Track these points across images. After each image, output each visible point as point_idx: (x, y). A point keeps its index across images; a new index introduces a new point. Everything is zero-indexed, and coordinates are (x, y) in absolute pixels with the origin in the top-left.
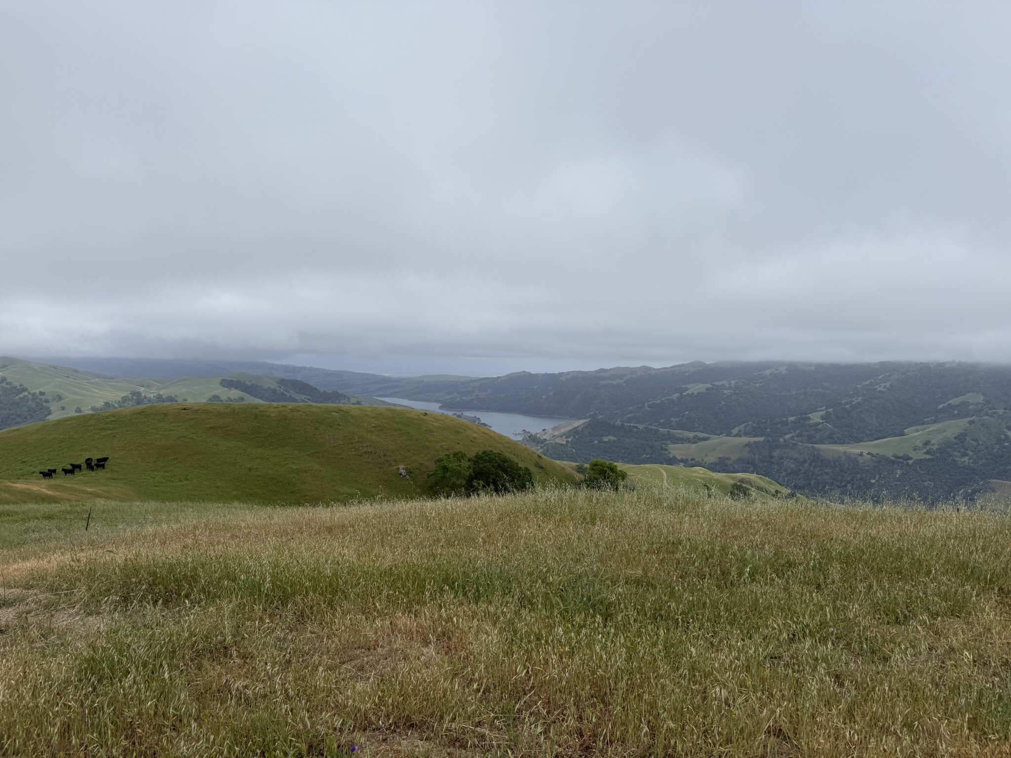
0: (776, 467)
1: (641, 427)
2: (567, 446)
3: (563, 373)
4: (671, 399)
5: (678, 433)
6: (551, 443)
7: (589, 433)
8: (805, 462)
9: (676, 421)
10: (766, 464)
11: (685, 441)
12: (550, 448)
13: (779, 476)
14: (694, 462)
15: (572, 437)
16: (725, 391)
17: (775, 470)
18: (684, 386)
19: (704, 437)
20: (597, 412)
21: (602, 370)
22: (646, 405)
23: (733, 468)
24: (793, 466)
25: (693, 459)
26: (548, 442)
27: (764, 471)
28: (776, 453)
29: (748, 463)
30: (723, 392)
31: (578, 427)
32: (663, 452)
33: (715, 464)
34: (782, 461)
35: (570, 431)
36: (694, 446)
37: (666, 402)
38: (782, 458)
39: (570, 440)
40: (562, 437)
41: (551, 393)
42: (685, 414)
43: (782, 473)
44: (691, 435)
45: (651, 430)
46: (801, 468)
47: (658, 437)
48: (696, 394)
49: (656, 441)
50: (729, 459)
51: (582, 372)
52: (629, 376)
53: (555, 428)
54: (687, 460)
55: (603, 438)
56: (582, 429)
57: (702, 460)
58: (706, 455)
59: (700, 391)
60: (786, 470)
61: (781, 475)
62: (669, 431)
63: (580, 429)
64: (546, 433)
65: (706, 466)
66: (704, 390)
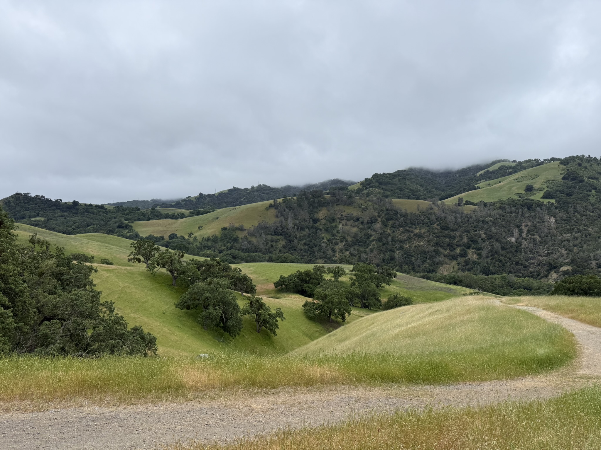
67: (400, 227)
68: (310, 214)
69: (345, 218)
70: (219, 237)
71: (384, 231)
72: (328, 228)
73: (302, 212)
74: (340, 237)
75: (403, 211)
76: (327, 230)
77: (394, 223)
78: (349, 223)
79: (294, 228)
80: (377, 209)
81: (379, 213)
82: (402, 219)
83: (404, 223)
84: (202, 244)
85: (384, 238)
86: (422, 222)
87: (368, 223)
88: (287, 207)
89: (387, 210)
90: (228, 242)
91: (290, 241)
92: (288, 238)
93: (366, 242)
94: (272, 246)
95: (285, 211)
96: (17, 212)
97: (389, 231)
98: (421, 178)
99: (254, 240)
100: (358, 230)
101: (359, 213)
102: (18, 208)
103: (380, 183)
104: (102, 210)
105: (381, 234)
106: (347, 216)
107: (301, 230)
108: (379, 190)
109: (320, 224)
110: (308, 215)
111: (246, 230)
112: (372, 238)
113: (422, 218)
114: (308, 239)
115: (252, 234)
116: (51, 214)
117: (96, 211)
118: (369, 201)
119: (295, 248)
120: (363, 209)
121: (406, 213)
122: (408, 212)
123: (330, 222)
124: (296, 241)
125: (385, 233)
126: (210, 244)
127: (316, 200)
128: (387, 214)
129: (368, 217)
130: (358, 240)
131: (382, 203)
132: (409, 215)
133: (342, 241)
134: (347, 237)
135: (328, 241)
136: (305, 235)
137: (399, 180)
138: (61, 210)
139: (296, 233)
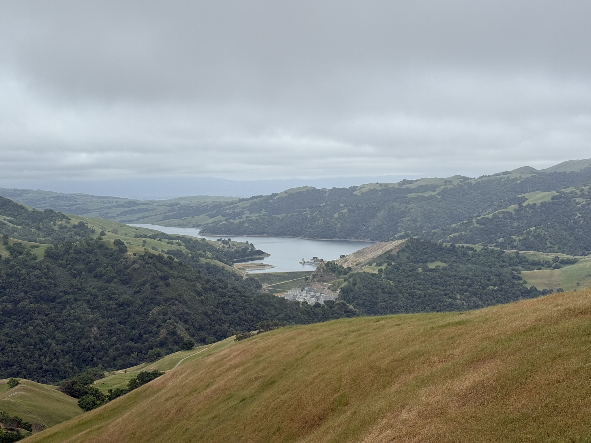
1: (478, 247)
2: (381, 276)
3: (355, 187)
4: (507, 212)
5: (531, 254)
6: (359, 273)
7: (408, 258)
9: (520, 240)
11: (543, 265)
12: (358, 280)
15: (386, 264)
16: (577, 200)
18: (520, 196)
19: (569, 260)
20: (410, 232)
21: (405, 182)
22: (474, 221)
26: (355, 272)
30: (575, 201)
31: (391, 250)
32: (516, 282)
35: (380, 256)
36: (555, 271)
37: (501, 216)
39: (383, 268)
40: (370, 265)
41: (345, 211)
42: (531, 231)
44: (550, 257)
45: (492, 251)
47: (504, 262)
48: (539, 205)
49: (502, 266)
51: (381, 185)
52: (443, 187)
53: (358, 254)
55: (427, 264)
56: (398, 253)
58: (578, 284)
59: (543, 200)
62: (517, 253)
63: (394, 253)
64: (346, 261)
66: (548, 199)
116: (446, 259)
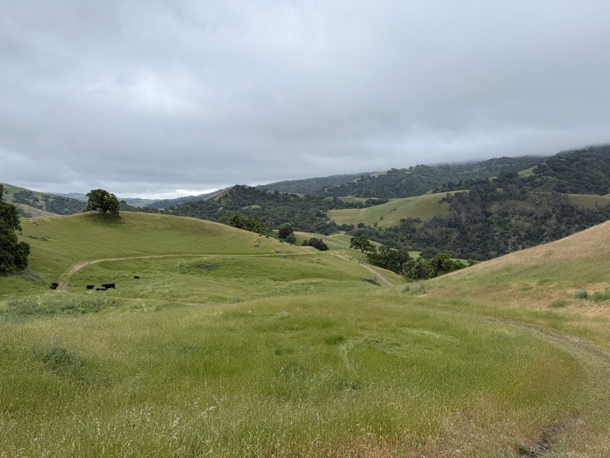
0: (497, 230)
8: (547, 217)
10: (480, 224)
13: (506, 244)
14: (362, 229)
17: (498, 233)
23: (426, 233)
24: (528, 225)
25: (361, 225)
27: (478, 236)
28: (494, 208)
29: (450, 225)
33: (396, 230)
34: (506, 219)
38: (506, 214)
43: (510, 238)
46: (543, 227)
50: (418, 221)
54: (352, 227)
57: (376, 224)
58: (382, 218)
60: (516, 233)
61: (509, 241)
65: (381, 233)
67: (576, 224)
68: (483, 208)
69: (519, 213)
70: (400, 227)
71: (559, 227)
72: (501, 222)
73: (475, 206)
74: (513, 231)
75: (580, 207)
76: (499, 224)
77: (570, 220)
78: (523, 218)
79: (467, 221)
80: (552, 205)
81: (554, 209)
82: (578, 216)
83: (580, 220)
84: (386, 233)
85: (557, 234)
86: (599, 220)
87: (542, 218)
88: (459, 201)
89: (562, 206)
90: (407, 233)
91: (464, 233)
92: (462, 231)
93: (539, 237)
94: (447, 237)
95: (457, 205)
96: (239, 201)
97: (563, 227)
98: (604, 160)
99: (430, 231)
100: (532, 225)
101: (533, 209)
102: (239, 198)
103: (555, 170)
104: (296, 198)
105: (555, 230)
106: (520, 210)
107: (473, 223)
108: (554, 179)
109: (493, 218)
110: (480, 209)
111: (422, 221)
112: (546, 233)
113: (600, 215)
114: (481, 232)
115: (427, 226)
116: (263, 202)
117: (292, 199)
118: (543, 196)
119: (468, 240)
120: (537, 204)
121: (583, 210)
122: (585, 209)
123: (503, 216)
124: (469, 233)
125: (560, 229)
126: (392, 233)
127: (489, 194)
128: (562, 210)
129: (542, 213)
130: (531, 235)
131: (557, 198)
132: (586, 212)
133: (514, 235)
134: (519, 232)
135: (501, 234)
136: (478, 228)
137: (577, 165)
138: (267, 199)
139: (469, 226)
